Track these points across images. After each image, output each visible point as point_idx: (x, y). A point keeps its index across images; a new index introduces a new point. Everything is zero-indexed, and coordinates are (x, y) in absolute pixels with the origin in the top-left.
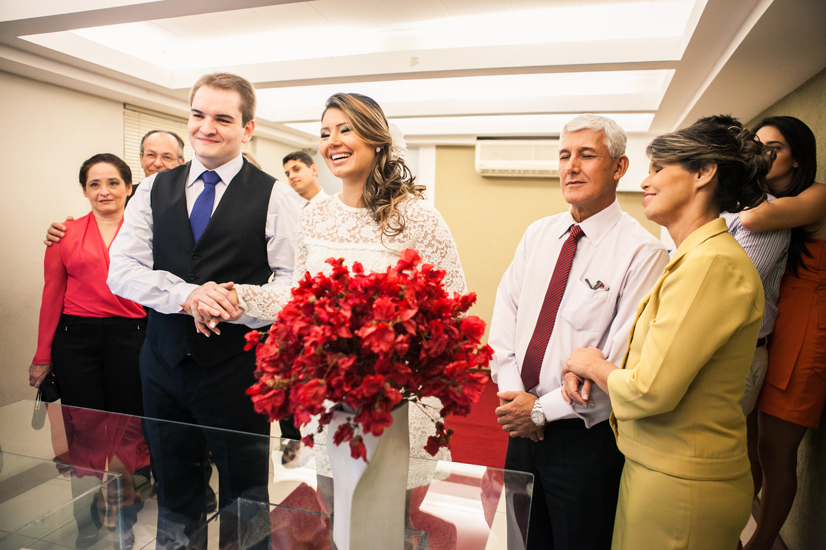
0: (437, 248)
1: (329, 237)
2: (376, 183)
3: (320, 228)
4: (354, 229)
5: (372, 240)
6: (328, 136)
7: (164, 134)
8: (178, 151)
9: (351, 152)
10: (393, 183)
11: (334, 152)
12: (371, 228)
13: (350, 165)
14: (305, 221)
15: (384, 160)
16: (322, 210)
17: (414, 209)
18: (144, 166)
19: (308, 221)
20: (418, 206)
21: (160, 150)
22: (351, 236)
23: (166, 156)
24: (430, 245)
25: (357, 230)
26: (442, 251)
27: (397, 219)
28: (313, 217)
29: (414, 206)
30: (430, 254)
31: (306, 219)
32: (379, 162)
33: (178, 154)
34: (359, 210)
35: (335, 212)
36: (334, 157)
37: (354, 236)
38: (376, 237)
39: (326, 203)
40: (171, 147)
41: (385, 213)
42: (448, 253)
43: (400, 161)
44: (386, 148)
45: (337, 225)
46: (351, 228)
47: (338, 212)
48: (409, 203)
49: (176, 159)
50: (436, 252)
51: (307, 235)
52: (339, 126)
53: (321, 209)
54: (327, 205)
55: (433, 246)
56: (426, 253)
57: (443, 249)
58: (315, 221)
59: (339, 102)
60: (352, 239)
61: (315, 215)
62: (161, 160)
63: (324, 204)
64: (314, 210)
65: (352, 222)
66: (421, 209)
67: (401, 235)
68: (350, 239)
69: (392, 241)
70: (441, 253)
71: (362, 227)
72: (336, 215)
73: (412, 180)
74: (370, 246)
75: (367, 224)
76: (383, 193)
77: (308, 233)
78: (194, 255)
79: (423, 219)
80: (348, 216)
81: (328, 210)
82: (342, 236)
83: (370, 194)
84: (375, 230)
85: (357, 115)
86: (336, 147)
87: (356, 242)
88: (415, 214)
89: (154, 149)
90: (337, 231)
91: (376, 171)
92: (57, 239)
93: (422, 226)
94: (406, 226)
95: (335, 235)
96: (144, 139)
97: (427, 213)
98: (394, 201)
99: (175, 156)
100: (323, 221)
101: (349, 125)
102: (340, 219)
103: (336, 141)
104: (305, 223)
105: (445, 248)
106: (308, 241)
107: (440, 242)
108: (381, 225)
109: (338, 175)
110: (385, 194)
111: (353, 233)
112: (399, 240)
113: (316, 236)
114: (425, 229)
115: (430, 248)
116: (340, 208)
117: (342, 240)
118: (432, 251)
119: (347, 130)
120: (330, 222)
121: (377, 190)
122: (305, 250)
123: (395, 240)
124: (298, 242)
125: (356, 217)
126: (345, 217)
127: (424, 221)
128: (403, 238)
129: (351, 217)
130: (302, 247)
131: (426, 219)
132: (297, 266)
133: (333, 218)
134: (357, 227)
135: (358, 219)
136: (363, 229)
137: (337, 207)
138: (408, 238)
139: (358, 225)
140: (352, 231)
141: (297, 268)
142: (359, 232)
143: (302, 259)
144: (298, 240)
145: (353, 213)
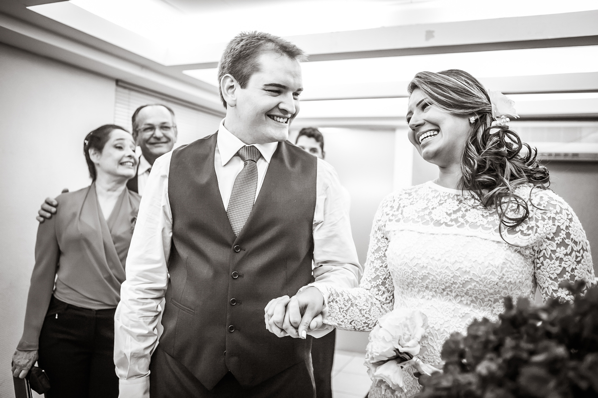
0: (572, 250)
1: (420, 220)
4: (455, 212)
5: (483, 226)
12: (479, 213)
14: (389, 207)
15: (481, 130)
17: (541, 197)
20: (547, 194)
22: (451, 220)
23: (164, 126)
24: (563, 244)
25: (460, 214)
26: (578, 254)
28: (400, 202)
29: (541, 194)
30: (561, 256)
34: (460, 192)
37: (455, 220)
42: (585, 257)
45: (431, 208)
46: (451, 211)
50: (570, 254)
51: (390, 220)
52: (418, 105)
55: (566, 246)
56: (557, 254)
57: (579, 252)
58: (402, 206)
60: (453, 223)
65: (454, 205)
66: (550, 198)
67: (525, 226)
68: (450, 223)
69: (511, 232)
70: (577, 257)
71: (466, 211)
72: (430, 197)
74: (479, 232)
75: (473, 208)
77: (391, 218)
78: (237, 248)
79: (554, 211)
80: (446, 198)
82: (439, 219)
84: (485, 215)
85: (437, 87)
86: (418, 126)
87: (458, 227)
88: (543, 203)
90: (431, 213)
92: (48, 215)
93: (554, 218)
94: (531, 216)
100: (411, 204)
101: (427, 100)
102: (435, 201)
103: (417, 121)
104: (389, 208)
105: (581, 251)
106: (391, 226)
107: (576, 243)
111: (454, 216)
112: (522, 233)
113: (402, 220)
115: (562, 248)
116: (434, 190)
117: (437, 223)
118: (565, 253)
122: (383, 242)
123: (515, 231)
124: (376, 232)
125: (458, 200)
126: (442, 198)
127: (557, 213)
128: (527, 230)
129: (451, 200)
130: (380, 238)
131: (559, 211)
132: (370, 262)
133: (425, 200)
134: (459, 210)
135: (461, 202)
136: (468, 214)
137: (431, 190)
138: (534, 230)
139: (460, 208)
140: (452, 215)
141: (370, 264)
142: (463, 216)
143: (378, 253)
144: (377, 230)
145: (453, 195)
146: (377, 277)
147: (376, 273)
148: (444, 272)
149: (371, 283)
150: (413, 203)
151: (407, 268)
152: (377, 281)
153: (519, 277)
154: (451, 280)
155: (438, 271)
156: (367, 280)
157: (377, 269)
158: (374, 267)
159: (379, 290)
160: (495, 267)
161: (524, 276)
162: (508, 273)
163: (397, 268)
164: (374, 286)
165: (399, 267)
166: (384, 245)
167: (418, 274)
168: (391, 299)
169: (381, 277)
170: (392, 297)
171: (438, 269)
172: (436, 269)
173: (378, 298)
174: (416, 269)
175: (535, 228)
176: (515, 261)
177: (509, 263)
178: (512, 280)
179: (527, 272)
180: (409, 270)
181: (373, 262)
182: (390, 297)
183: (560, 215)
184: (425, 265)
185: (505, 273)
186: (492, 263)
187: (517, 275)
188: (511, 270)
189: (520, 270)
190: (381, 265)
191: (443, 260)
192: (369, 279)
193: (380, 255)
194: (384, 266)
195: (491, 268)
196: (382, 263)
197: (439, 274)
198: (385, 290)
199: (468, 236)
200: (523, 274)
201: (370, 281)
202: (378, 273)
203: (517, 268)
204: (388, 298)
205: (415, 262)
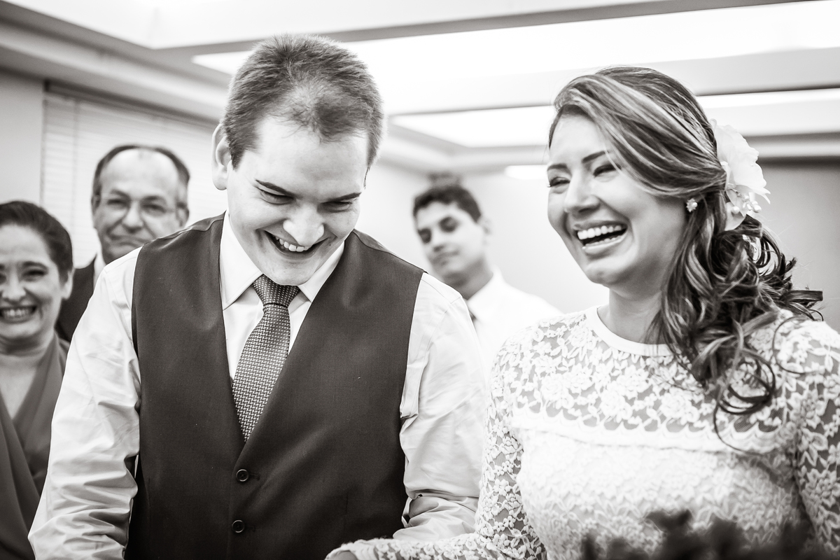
2: (693, 290)
3: (554, 389)
4: (642, 396)
5: (691, 424)
6: (566, 182)
7: (146, 153)
8: (177, 192)
9: (622, 220)
10: (737, 291)
11: (582, 222)
12: (687, 397)
13: (626, 254)
15: (709, 228)
16: (554, 346)
17: (796, 344)
18: (101, 226)
19: (517, 368)
20: (806, 335)
21: (138, 188)
22: (635, 414)
23: (151, 204)
25: (650, 400)
27: (752, 370)
28: (535, 361)
29: (796, 335)
31: (512, 364)
32: (698, 233)
33: (177, 199)
34: (651, 349)
35: (589, 352)
36: (583, 235)
37: (642, 415)
38: (702, 417)
39: (563, 329)
40: (161, 182)
41: (721, 360)
43: (750, 224)
44: (711, 198)
45: (598, 387)
46: (635, 395)
47: (598, 354)
48: (782, 329)
49: (171, 211)
51: (520, 405)
52: (588, 160)
53: (553, 341)
54: (566, 334)
58: (538, 371)
59: (584, 103)
60: (638, 420)
61: (537, 355)
62: (139, 212)
63: (560, 331)
64: (535, 343)
65: (636, 380)
66: (816, 343)
67: (767, 411)
68: (632, 421)
69: (742, 426)
71: (663, 392)
73: (783, 267)
74: (685, 438)
75: (676, 384)
76: (714, 314)
77: (521, 399)
78: (241, 475)
79: (822, 369)
80: (624, 364)
81: (569, 347)
82: (613, 414)
83: (681, 320)
84: (697, 399)
85: (633, 130)
86: (585, 212)
87: (648, 429)
88: (801, 355)
89: (124, 187)
90: (598, 401)
91: (691, 261)
93: (821, 387)
94: (778, 386)
95: (593, 411)
96: (101, 166)
97: (833, 354)
98: (743, 330)
99: (170, 203)
100: (557, 372)
101: (613, 157)
102: (604, 370)
103: (585, 198)
106: (522, 420)
108: (712, 387)
109: (598, 278)
110: (719, 317)
111: (639, 405)
112: (762, 426)
113: (543, 409)
114: (827, 395)
116: (603, 345)
117: (612, 425)
119: (608, 168)
120: (579, 378)
121: (698, 309)
122: (508, 443)
123: (749, 423)
124: (492, 420)
125: (647, 368)
126: (617, 366)
127: (826, 374)
128: (770, 419)
129: (633, 367)
130: (502, 435)
131: (830, 369)
132: (487, 482)
133: (586, 368)
134: (649, 391)
135: (651, 372)
136: (665, 399)
137: (595, 340)
138: (785, 417)
139: (651, 387)
140: (636, 402)
141: (487, 487)
142: (657, 405)
143: (500, 464)
144: (493, 417)
145: (637, 357)
146: (503, 514)
147: (500, 505)
148: (624, 521)
149: (493, 525)
150: (562, 369)
151: (557, 514)
152: (505, 520)
153: (768, 516)
154: (639, 537)
155: (615, 519)
156: (485, 519)
157: (501, 498)
158: (495, 493)
159: (510, 538)
160: (716, 505)
161: (777, 511)
162: (744, 512)
163: (540, 513)
164: (499, 530)
165: (543, 512)
166: (510, 449)
167: (579, 525)
168: (537, 552)
169: (511, 513)
170: (539, 549)
171: (613, 515)
172: (609, 516)
173: (509, 553)
174: (575, 517)
175: (786, 410)
176: (754, 486)
177: (743, 492)
178: (753, 524)
179: (783, 502)
180: (561, 518)
181: (492, 483)
182: (535, 550)
183: (834, 376)
184: (590, 508)
185: (737, 515)
186: (708, 497)
187: (762, 513)
188: (748, 504)
189: (767, 500)
190: (508, 488)
191: (619, 499)
192: (489, 517)
193: (505, 470)
194: (514, 491)
195: (709, 507)
196: (512, 484)
197: (617, 526)
198: (523, 537)
199: (663, 449)
200: (775, 508)
201: (490, 521)
202: (504, 505)
203: (759, 499)
204: (531, 552)
205: (571, 501)
